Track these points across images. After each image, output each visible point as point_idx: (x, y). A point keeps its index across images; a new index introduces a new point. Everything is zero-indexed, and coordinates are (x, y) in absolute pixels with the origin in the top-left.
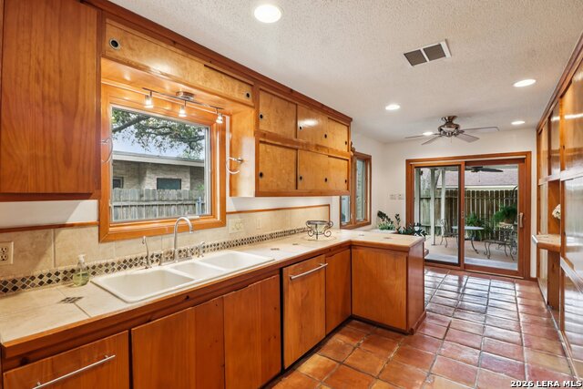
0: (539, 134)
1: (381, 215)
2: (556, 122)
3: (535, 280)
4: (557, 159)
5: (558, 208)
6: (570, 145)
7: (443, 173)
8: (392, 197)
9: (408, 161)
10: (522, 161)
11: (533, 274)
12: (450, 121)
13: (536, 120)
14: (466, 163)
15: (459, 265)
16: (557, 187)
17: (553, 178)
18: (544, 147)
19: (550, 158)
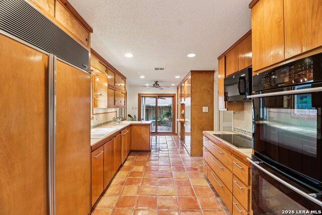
0: (178, 89)
1: (129, 116)
2: (183, 86)
3: (177, 134)
4: (183, 97)
5: (183, 111)
6: (186, 93)
7: (145, 99)
8: (133, 108)
9: (139, 94)
10: (173, 96)
11: (176, 133)
12: (156, 82)
13: (177, 85)
14: (158, 96)
15: (156, 132)
16: (183, 105)
17: (182, 103)
18: (179, 93)
19: (181, 97)
